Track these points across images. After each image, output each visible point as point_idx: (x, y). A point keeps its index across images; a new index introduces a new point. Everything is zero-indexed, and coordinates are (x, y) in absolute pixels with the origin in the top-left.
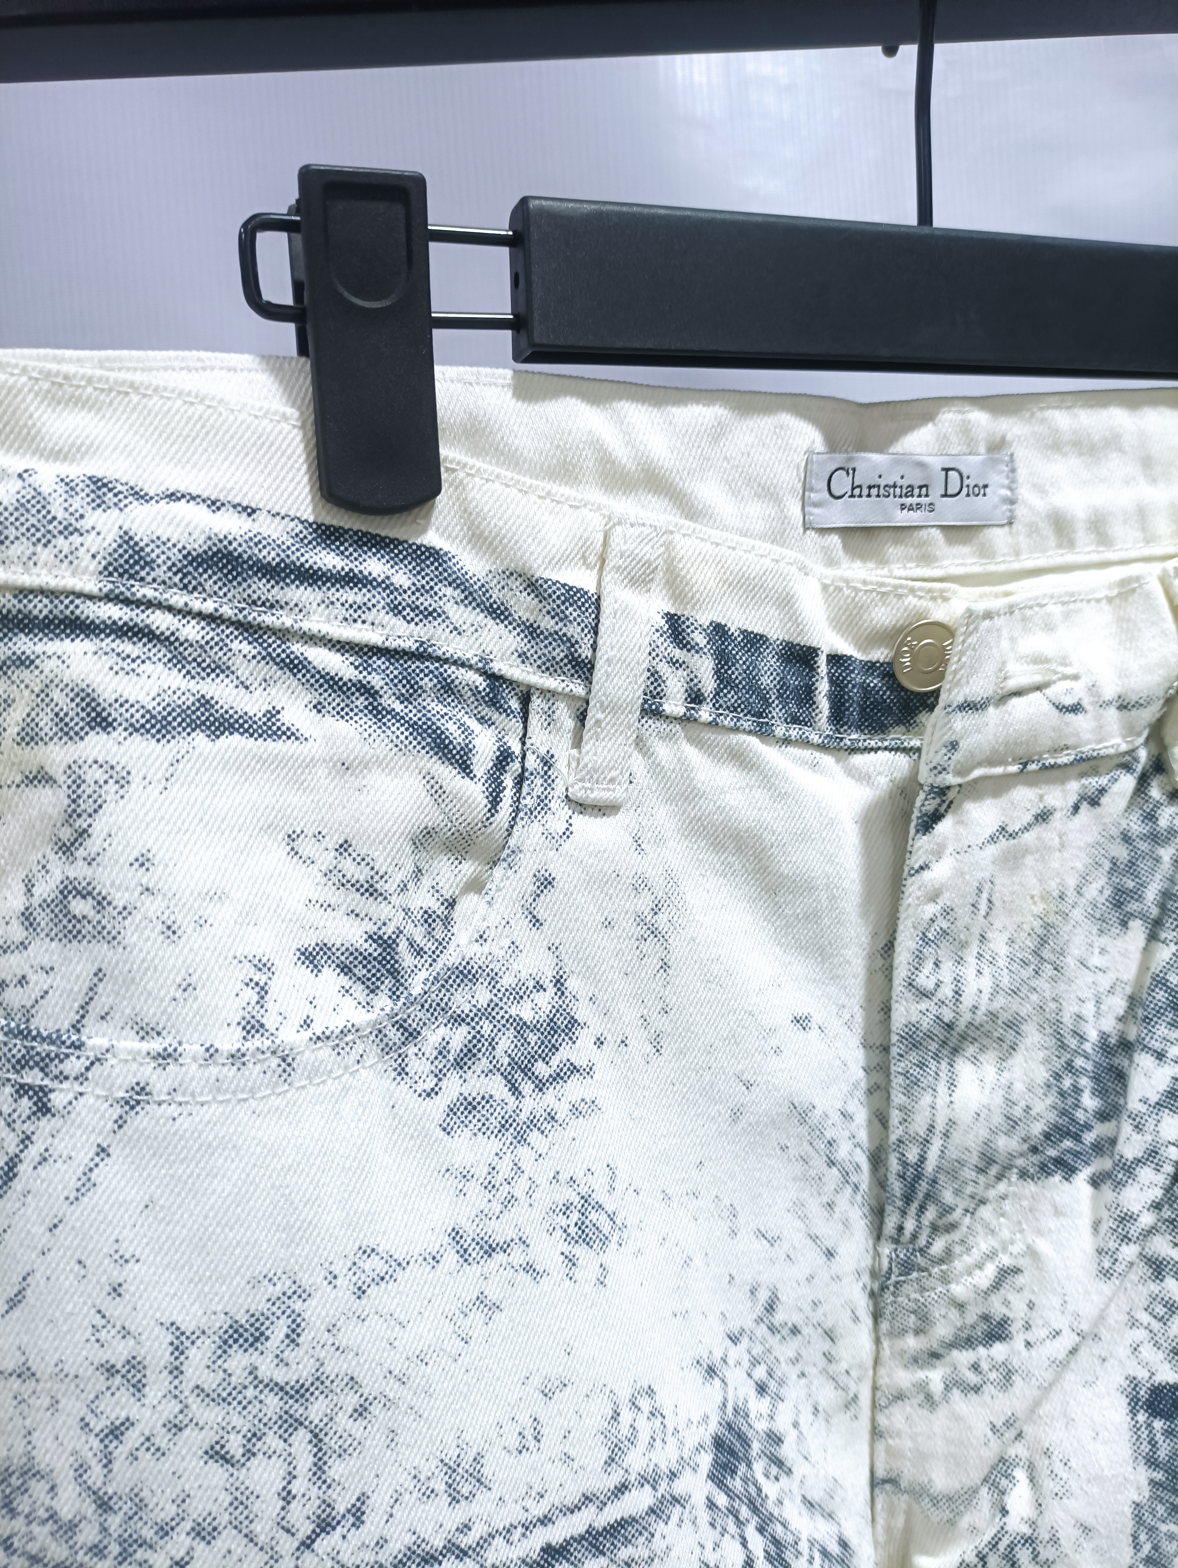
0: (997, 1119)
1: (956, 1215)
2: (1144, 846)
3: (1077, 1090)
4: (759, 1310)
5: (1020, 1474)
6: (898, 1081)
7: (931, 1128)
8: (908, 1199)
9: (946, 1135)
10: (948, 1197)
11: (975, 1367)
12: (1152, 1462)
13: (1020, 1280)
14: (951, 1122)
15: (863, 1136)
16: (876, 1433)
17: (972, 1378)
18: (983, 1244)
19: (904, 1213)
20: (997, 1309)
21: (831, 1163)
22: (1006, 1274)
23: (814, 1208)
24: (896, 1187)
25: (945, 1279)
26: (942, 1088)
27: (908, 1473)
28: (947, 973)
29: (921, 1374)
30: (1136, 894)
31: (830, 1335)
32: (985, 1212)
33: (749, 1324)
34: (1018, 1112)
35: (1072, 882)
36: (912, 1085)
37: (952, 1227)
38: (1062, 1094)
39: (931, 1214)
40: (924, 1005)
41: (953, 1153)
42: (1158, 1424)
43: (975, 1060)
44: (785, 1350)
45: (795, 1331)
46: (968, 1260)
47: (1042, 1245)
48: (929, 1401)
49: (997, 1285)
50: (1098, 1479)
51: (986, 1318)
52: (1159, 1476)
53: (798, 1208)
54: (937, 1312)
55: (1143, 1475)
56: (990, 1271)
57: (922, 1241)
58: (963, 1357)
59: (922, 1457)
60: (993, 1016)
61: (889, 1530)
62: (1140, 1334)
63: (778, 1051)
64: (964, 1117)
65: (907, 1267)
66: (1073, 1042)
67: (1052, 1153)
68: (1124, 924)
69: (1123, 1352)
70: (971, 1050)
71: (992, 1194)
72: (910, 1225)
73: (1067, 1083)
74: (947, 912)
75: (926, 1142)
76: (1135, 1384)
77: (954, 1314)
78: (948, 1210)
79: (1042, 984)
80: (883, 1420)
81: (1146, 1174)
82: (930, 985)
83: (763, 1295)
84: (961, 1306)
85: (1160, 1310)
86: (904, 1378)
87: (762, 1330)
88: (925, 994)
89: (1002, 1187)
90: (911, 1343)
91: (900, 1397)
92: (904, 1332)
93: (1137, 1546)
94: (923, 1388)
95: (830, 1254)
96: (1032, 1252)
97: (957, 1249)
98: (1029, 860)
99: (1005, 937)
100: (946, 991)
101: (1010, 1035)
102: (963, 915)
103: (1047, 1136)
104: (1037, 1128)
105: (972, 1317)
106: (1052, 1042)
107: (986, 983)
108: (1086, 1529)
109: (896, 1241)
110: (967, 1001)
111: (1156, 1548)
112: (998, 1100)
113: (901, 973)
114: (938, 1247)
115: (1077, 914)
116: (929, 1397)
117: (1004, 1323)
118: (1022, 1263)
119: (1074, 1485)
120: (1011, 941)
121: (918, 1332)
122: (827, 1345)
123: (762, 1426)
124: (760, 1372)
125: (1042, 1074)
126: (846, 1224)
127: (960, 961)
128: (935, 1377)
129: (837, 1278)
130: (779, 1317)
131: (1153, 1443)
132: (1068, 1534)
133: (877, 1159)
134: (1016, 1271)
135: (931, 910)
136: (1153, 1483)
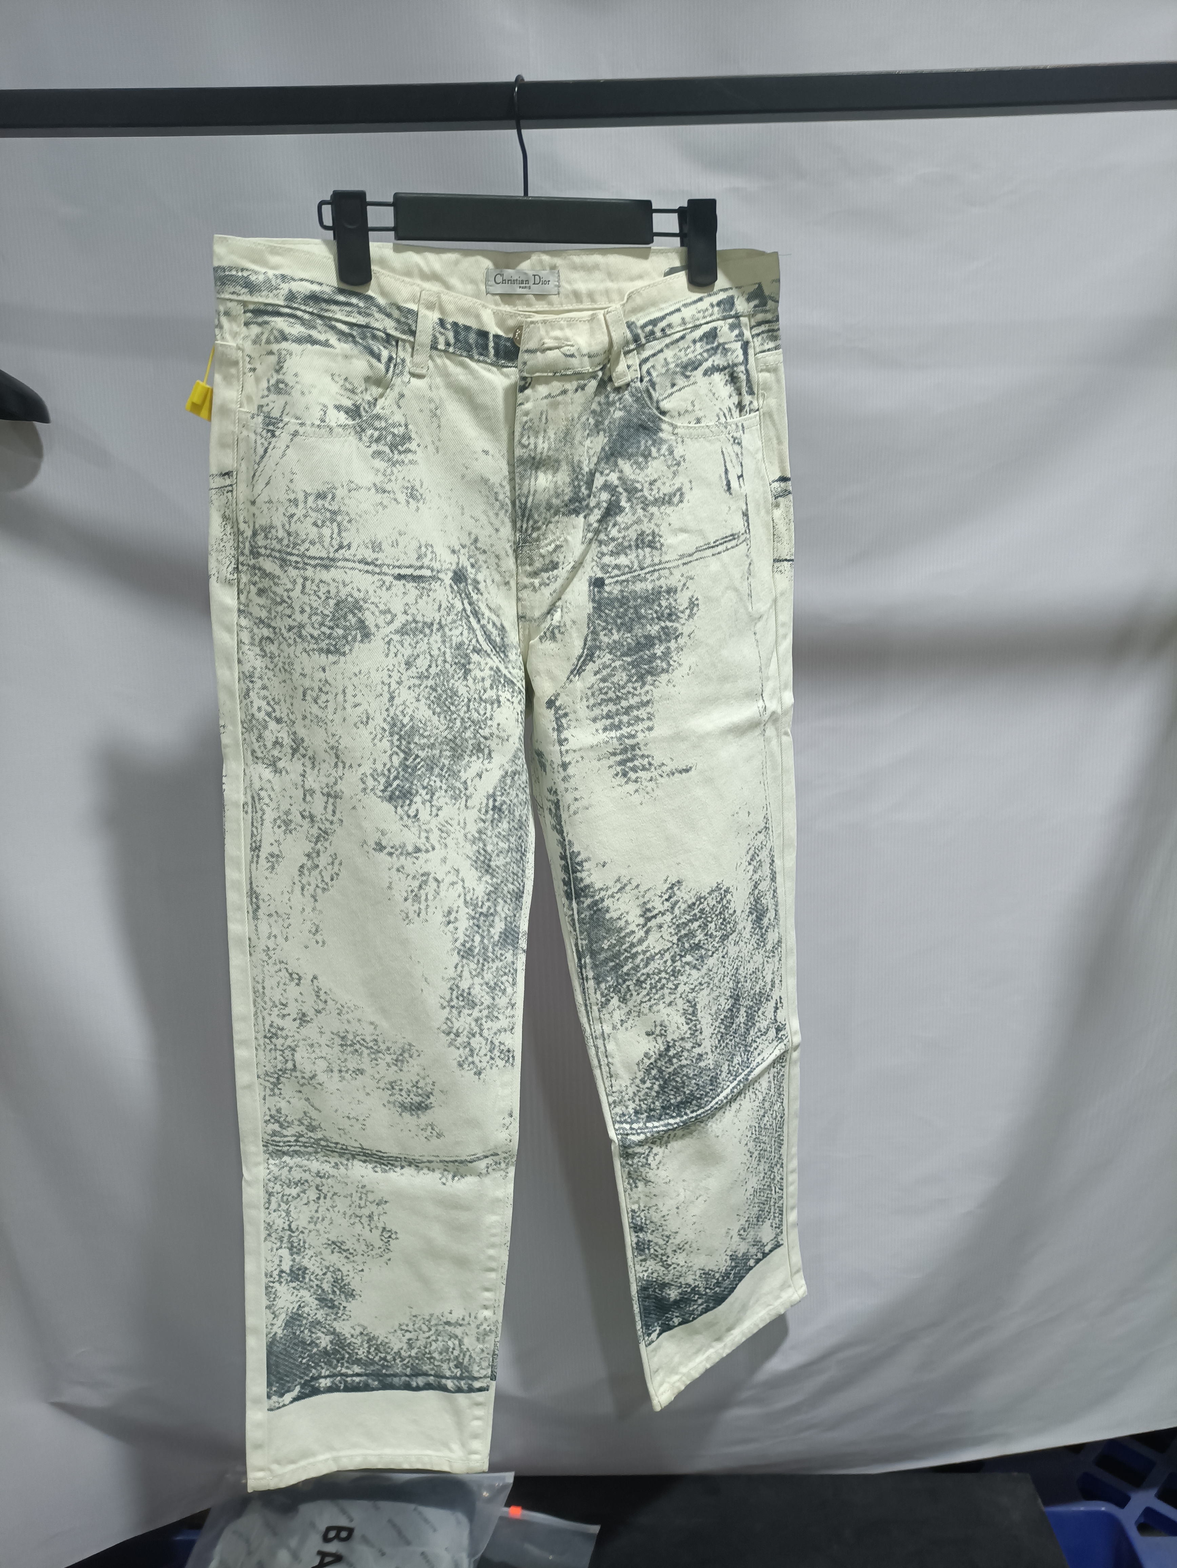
0: (552, 492)
1: (540, 523)
2: (604, 407)
3: (579, 487)
4: (472, 541)
5: (559, 610)
6: (517, 474)
7: (529, 492)
8: (523, 516)
9: (534, 495)
10: (536, 516)
11: (548, 578)
12: (594, 601)
13: (563, 549)
14: (535, 491)
15: (508, 494)
16: (518, 599)
17: (548, 582)
18: (551, 537)
19: (522, 521)
20: (556, 559)
21: (497, 500)
22: (558, 547)
23: (491, 514)
24: (519, 512)
25: (538, 548)
26: (533, 480)
27: (529, 614)
28: (532, 440)
29: (532, 580)
30: (602, 423)
31: (497, 557)
32: (551, 526)
33: (468, 544)
34: (559, 491)
35: (576, 416)
36: (522, 477)
37: (539, 529)
38: (575, 487)
39: (531, 523)
40: (524, 450)
41: (536, 502)
42: (596, 590)
43: (545, 472)
44: (482, 558)
45: (485, 552)
46: (546, 542)
47: (569, 538)
48: (535, 590)
49: (555, 550)
50: (578, 607)
51: (552, 562)
52: (595, 605)
53: (485, 512)
54: (536, 558)
55: (591, 605)
56: (553, 546)
57: (529, 532)
58: (545, 575)
59: (532, 608)
60: (549, 457)
61: (524, 635)
62: (594, 563)
63: (477, 459)
64: (540, 490)
65: (525, 541)
66: (578, 470)
67: (572, 507)
68: (598, 433)
69: (589, 569)
70: (543, 469)
71: (553, 520)
72: (525, 526)
73: (576, 483)
74: (531, 420)
75: (527, 497)
76: (591, 577)
77: (541, 559)
78: (536, 522)
79: (567, 449)
80: (520, 595)
81: (596, 511)
82: (526, 443)
83: (473, 537)
84: (543, 557)
85: (599, 555)
86: (527, 581)
87: (473, 547)
88: (524, 446)
89: (557, 518)
90: (528, 568)
91: (525, 587)
92: (525, 564)
93: (589, 628)
94: (532, 584)
95: (497, 530)
96: (566, 540)
97: (542, 537)
98: (561, 406)
99: (554, 432)
100: (532, 446)
101: (556, 464)
102: (536, 421)
103: (570, 501)
104: (566, 498)
105: (547, 562)
106: (570, 469)
107: (546, 446)
108: (574, 622)
109: (521, 531)
110: (539, 450)
111: (594, 628)
112: (552, 485)
113: (517, 438)
114: (535, 535)
115: (578, 426)
116: (534, 587)
117: (557, 563)
118: (564, 544)
119: (571, 609)
120: (555, 434)
121: (530, 565)
122: (497, 561)
123: (472, 576)
124: (472, 560)
125: (568, 480)
126: (503, 522)
127: (537, 437)
128: (537, 582)
129: (500, 539)
130: (479, 545)
131: (594, 595)
132: (569, 623)
133: (513, 503)
134: (561, 546)
135: (525, 419)
136: (594, 607)
